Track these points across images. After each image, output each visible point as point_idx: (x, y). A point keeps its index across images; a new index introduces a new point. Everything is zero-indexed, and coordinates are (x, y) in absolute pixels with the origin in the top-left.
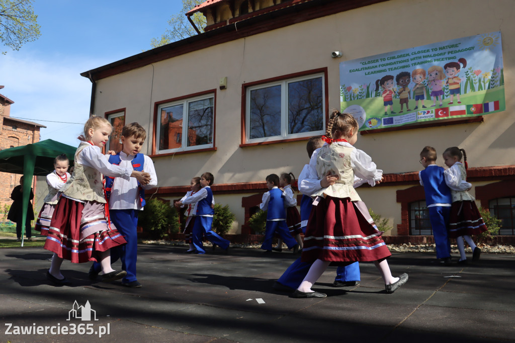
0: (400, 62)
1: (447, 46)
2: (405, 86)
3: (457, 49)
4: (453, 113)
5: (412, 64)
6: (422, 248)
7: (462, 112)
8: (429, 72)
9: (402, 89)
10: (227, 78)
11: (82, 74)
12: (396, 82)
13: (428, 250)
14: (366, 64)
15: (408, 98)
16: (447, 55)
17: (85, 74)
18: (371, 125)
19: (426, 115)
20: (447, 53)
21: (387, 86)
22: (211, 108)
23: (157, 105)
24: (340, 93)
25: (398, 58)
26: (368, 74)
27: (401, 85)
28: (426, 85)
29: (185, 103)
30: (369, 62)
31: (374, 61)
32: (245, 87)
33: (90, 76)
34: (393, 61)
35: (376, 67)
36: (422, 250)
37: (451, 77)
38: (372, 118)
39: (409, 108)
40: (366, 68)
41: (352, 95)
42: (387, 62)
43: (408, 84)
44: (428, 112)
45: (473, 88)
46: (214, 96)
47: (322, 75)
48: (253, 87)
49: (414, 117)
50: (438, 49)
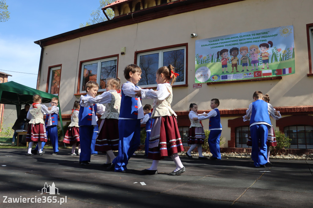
0: (232, 41)
1: (261, 33)
2: (235, 56)
3: (267, 35)
4: (264, 74)
5: (240, 43)
6: (243, 155)
7: (270, 74)
8: (250, 49)
9: (233, 58)
10: (125, 47)
11: (35, 42)
12: (230, 54)
13: (247, 156)
14: (211, 42)
15: (237, 64)
16: (261, 39)
17: (37, 42)
18: (213, 79)
19: (249, 76)
20: (261, 37)
21: (224, 55)
22: (116, 66)
23: (81, 63)
24: (195, 59)
25: (231, 39)
26: (213, 48)
27: (233, 55)
28: (248, 57)
29: (99, 62)
30: (213, 41)
31: (217, 40)
32: (137, 53)
33: (40, 43)
34: (228, 40)
35: (218, 44)
36: (243, 157)
37: (263, 52)
38: (215, 75)
39: (238, 70)
40: (211, 44)
41: (203, 60)
42: (224, 41)
43: (237, 55)
44: (250, 74)
45: (276, 60)
46: (117, 59)
47: (185, 48)
48: (142, 53)
49: (242, 76)
50: (256, 35)
